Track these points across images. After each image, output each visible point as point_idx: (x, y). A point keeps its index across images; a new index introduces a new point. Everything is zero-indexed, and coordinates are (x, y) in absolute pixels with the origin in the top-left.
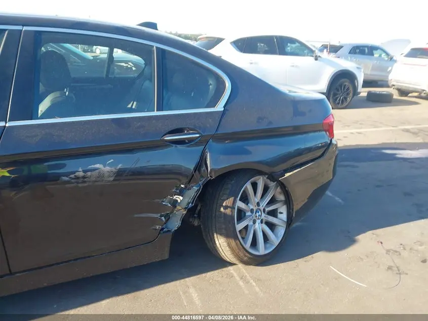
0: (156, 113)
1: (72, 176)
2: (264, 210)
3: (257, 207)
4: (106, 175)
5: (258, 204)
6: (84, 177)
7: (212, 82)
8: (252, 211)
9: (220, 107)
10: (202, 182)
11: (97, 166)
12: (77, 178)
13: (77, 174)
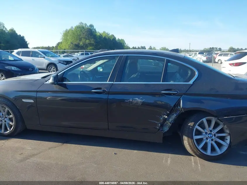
0: (161, 83)
1: (128, 101)
2: (215, 135)
3: (209, 132)
4: (139, 102)
5: (211, 131)
6: (132, 102)
7: (189, 72)
8: (206, 133)
9: (191, 82)
10: (178, 113)
11: (137, 99)
12: (130, 101)
13: (130, 100)
